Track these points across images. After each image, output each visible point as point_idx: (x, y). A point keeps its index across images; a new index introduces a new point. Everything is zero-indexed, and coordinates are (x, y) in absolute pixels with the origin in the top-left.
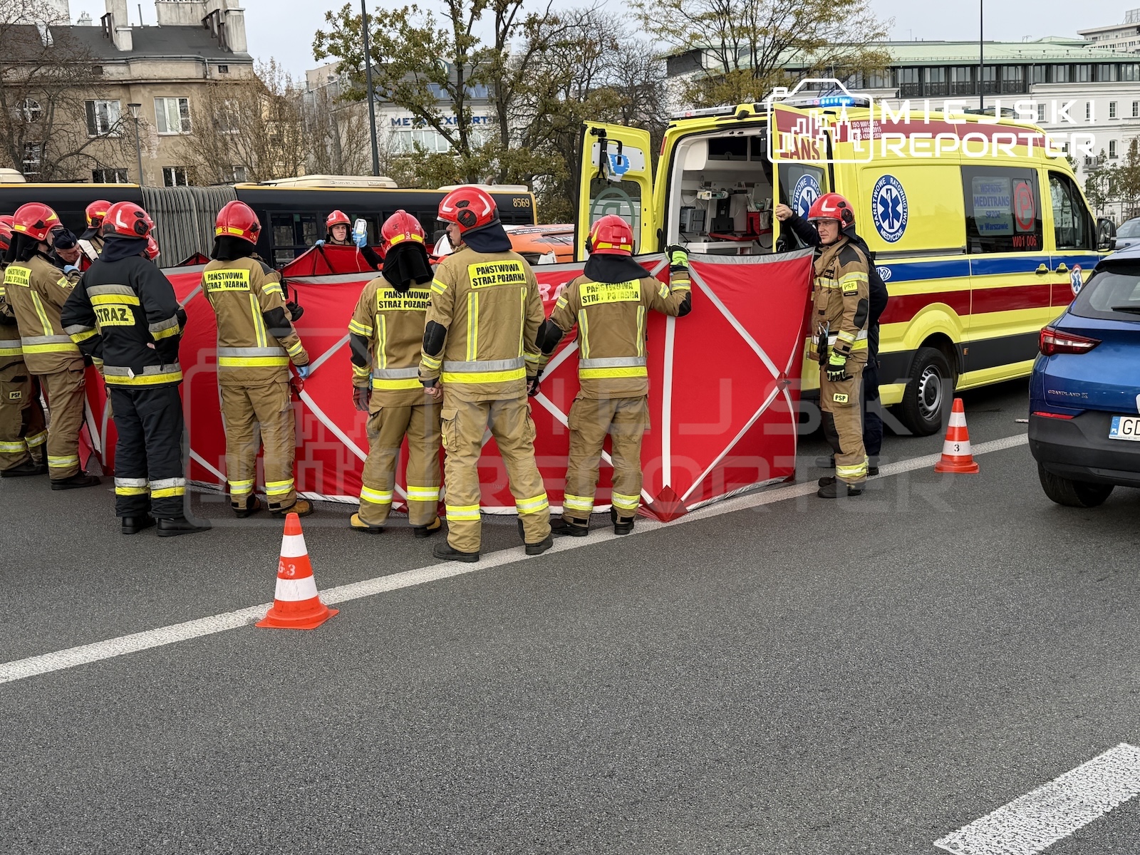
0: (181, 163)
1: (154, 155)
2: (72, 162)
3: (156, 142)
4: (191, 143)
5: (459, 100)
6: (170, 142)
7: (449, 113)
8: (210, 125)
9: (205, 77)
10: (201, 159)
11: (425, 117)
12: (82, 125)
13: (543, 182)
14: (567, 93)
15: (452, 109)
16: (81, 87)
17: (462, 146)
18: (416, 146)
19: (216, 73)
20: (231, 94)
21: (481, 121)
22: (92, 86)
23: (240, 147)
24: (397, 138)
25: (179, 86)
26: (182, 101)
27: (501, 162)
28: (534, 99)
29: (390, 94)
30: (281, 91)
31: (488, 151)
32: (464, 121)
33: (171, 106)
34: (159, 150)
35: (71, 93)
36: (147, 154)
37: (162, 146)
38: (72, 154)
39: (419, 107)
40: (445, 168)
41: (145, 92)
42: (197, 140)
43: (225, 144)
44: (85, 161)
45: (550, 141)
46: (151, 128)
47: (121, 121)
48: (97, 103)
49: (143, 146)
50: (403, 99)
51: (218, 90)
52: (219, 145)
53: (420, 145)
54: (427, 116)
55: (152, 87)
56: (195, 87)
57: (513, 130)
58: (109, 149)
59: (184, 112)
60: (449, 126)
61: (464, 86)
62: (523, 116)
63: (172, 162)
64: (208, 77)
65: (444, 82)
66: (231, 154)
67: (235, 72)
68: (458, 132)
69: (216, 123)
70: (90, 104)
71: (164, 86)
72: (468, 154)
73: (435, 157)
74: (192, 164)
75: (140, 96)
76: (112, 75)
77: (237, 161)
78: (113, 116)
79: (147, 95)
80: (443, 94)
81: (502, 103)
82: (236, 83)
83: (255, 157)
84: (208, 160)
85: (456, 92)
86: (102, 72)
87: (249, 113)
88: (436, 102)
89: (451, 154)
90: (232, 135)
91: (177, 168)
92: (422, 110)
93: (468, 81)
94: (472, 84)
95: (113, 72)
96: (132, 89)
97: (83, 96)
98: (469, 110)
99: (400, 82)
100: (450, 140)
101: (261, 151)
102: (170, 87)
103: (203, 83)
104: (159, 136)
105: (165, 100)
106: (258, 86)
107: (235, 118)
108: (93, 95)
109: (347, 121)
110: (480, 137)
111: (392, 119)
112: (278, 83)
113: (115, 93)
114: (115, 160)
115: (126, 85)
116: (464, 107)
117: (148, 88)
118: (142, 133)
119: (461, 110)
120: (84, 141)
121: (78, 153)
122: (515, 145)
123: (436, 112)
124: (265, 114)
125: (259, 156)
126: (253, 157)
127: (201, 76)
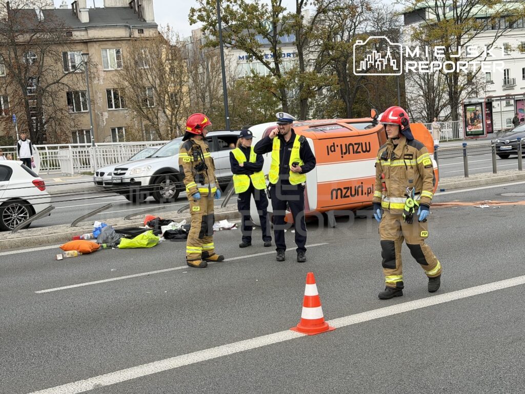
0: (116, 86)
1: (101, 82)
2: (54, 87)
3: (102, 74)
4: (121, 75)
5: (274, 44)
6: (110, 74)
8: (133, 64)
9: (130, 37)
12: (60, 66)
15: (270, 50)
16: (60, 44)
19: (136, 34)
20: (144, 46)
21: (292, 55)
22: (66, 43)
23: (149, 76)
25: (115, 42)
30: (173, 42)
33: (111, 54)
35: (54, 48)
36: (98, 82)
37: (105, 77)
38: (54, 83)
39: (250, 49)
41: (96, 46)
42: (125, 72)
43: (141, 75)
44: (62, 87)
46: (99, 67)
47: (82, 63)
48: (69, 53)
49: (94, 77)
50: (241, 45)
51: (137, 43)
52: (138, 75)
53: (255, 71)
54: (255, 54)
56: (124, 42)
57: (309, 61)
58: (75, 80)
59: (118, 57)
63: (111, 86)
66: (144, 80)
67: (148, 33)
69: (136, 63)
70: (65, 54)
71: (107, 42)
74: (122, 87)
78: (78, 60)
81: (301, 45)
83: (158, 81)
85: (272, 40)
86: (72, 35)
87: (155, 56)
89: (269, 76)
93: (280, 33)
95: (78, 35)
96: (89, 44)
97: (61, 49)
99: (240, 35)
100: (269, 68)
102: (110, 42)
103: (130, 40)
104: (104, 71)
105: (108, 50)
106: (161, 40)
108: (66, 49)
111: (239, 57)
113: (79, 47)
114: (79, 85)
115: (86, 42)
117: (98, 44)
118: (93, 70)
119: (276, 50)
121: (58, 82)
123: (260, 52)
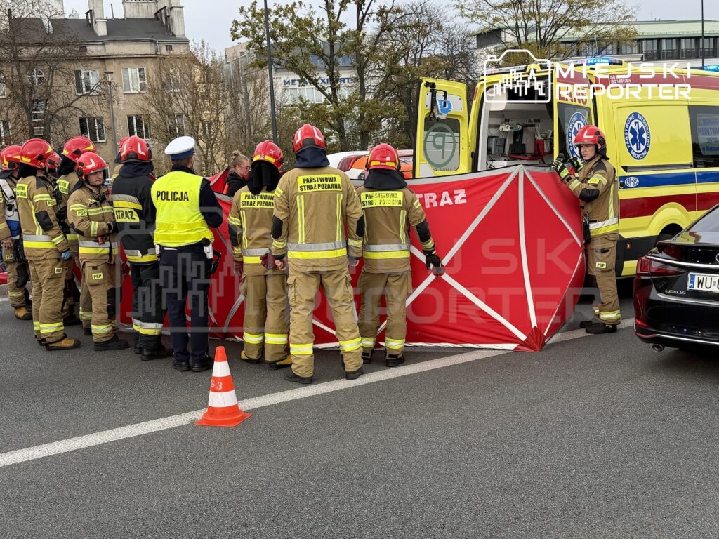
0: (140, 112)
1: (122, 107)
2: (65, 112)
3: (123, 98)
4: (146, 99)
5: (331, 67)
6: (132, 98)
7: (325, 76)
8: (160, 86)
9: (156, 53)
10: (153, 109)
11: (307, 78)
12: (72, 86)
13: (389, 123)
14: (406, 61)
15: (326, 72)
16: (72, 60)
17: (333, 98)
18: (301, 99)
19: (164, 51)
20: (174, 65)
21: (346, 81)
22: (79, 60)
23: (180, 101)
24: (288, 93)
25: (138, 59)
26: (140, 70)
27: (360, 109)
28: (383, 65)
29: (283, 63)
30: (208, 62)
31: (351, 102)
32: (334, 81)
33: (133, 73)
34: (124, 103)
35: (65, 65)
36: (117, 107)
37: (127, 101)
38: (65, 107)
39: (303, 71)
40: (321, 113)
41: (115, 63)
42: (151, 96)
43: (170, 99)
44: (74, 112)
45: (394, 94)
46: (119, 88)
47: (99, 84)
48: (83, 71)
49: (114, 101)
50: (292, 66)
51: (165, 62)
52: (166, 99)
53: (303, 98)
54: (309, 77)
55: (120, 60)
56: (149, 60)
57: (368, 87)
58: (91, 103)
59: (142, 77)
60: (323, 84)
61: (335, 57)
62: (375, 77)
63: (134, 112)
64: (159, 53)
65: (320, 54)
66: (174, 106)
67: (178, 50)
68: (330, 89)
69: (164, 85)
70: (78, 73)
71: (128, 60)
72: (337, 104)
73: (314, 106)
74: (147, 113)
75: (112, 66)
76: (93, 52)
77: (178, 111)
78: (93, 81)
79: (117, 66)
80: (319, 63)
81: (361, 68)
82: (178, 57)
83: (190, 107)
84: (158, 110)
85: (329, 61)
86: (86, 50)
87: (186, 77)
88: (315, 68)
89: (325, 103)
90: (175, 93)
91: (137, 116)
92: (305, 73)
93: (338, 53)
94: (339, 55)
95: (94, 50)
96: (107, 62)
97: (73, 67)
98: (338, 73)
99: (290, 54)
100: (325, 94)
101: (194, 103)
102: (132, 60)
103: (156, 57)
104: (125, 94)
105: (129, 69)
106: (192, 59)
107: (177, 81)
108: (79, 66)
109: (253, 83)
110: (345, 92)
111: (284, 81)
112: (207, 56)
113: (95, 65)
114: (95, 110)
115: (103, 59)
116: (335, 71)
117: (118, 61)
118: (114, 92)
119: (333, 73)
120: (73, 98)
121: (69, 106)
122: (369, 97)
123: (315, 75)
124: (197, 78)
125: (193, 107)
126: (189, 108)
127: (154, 52)
